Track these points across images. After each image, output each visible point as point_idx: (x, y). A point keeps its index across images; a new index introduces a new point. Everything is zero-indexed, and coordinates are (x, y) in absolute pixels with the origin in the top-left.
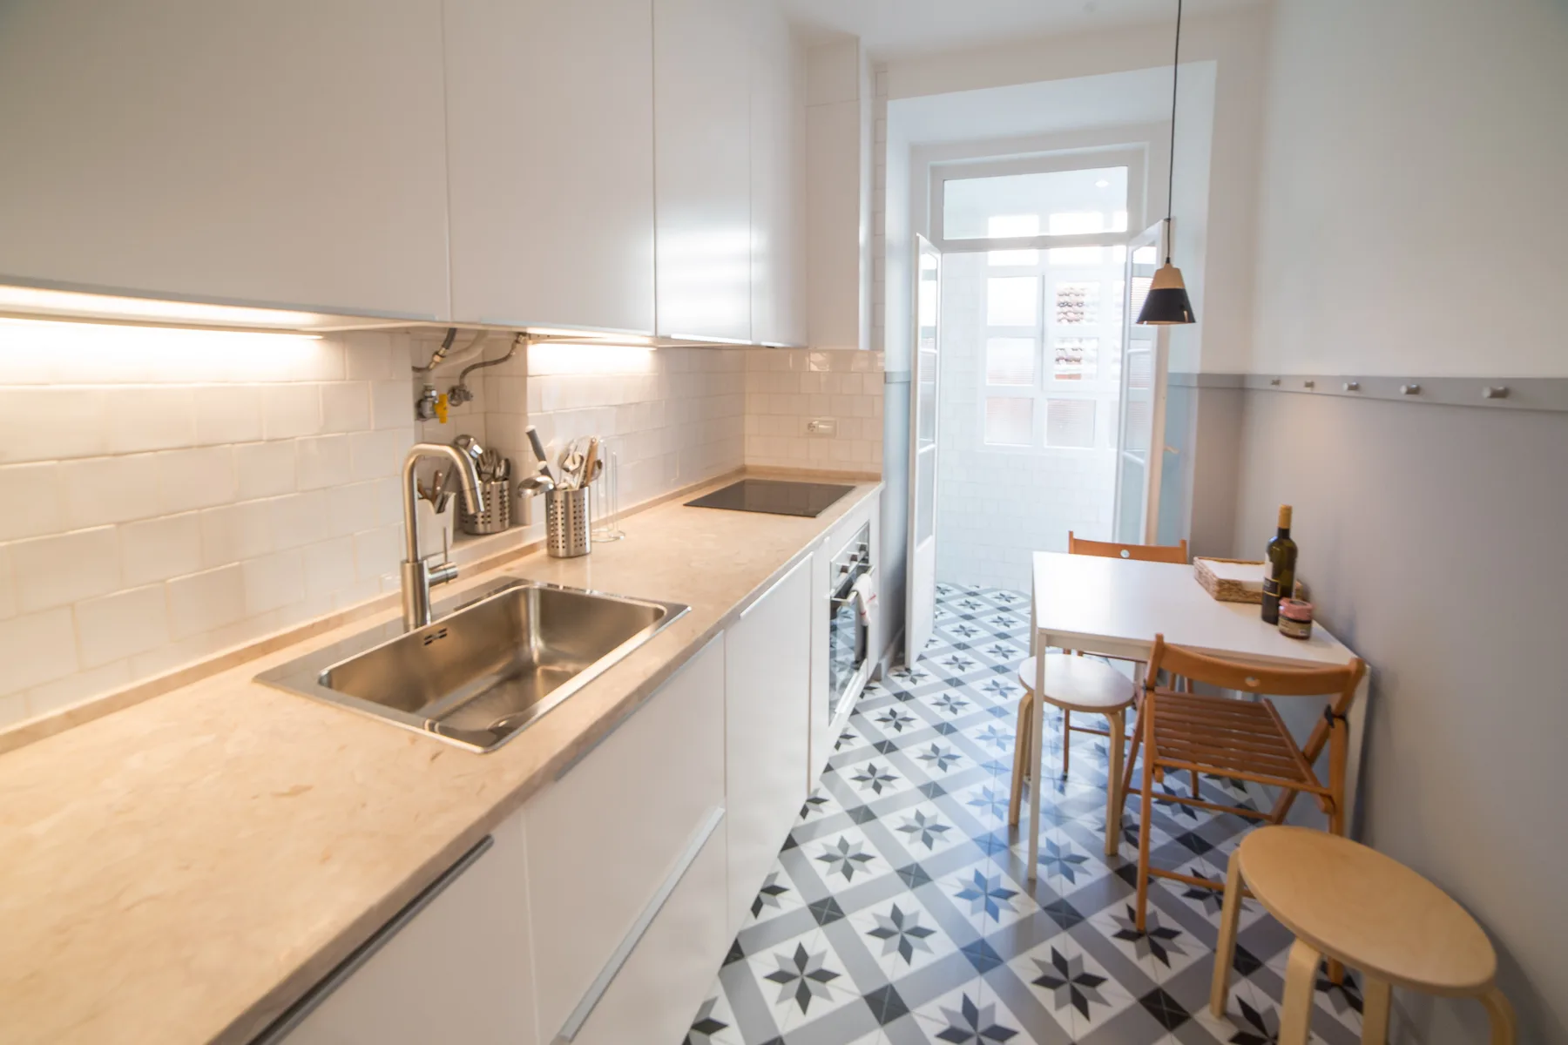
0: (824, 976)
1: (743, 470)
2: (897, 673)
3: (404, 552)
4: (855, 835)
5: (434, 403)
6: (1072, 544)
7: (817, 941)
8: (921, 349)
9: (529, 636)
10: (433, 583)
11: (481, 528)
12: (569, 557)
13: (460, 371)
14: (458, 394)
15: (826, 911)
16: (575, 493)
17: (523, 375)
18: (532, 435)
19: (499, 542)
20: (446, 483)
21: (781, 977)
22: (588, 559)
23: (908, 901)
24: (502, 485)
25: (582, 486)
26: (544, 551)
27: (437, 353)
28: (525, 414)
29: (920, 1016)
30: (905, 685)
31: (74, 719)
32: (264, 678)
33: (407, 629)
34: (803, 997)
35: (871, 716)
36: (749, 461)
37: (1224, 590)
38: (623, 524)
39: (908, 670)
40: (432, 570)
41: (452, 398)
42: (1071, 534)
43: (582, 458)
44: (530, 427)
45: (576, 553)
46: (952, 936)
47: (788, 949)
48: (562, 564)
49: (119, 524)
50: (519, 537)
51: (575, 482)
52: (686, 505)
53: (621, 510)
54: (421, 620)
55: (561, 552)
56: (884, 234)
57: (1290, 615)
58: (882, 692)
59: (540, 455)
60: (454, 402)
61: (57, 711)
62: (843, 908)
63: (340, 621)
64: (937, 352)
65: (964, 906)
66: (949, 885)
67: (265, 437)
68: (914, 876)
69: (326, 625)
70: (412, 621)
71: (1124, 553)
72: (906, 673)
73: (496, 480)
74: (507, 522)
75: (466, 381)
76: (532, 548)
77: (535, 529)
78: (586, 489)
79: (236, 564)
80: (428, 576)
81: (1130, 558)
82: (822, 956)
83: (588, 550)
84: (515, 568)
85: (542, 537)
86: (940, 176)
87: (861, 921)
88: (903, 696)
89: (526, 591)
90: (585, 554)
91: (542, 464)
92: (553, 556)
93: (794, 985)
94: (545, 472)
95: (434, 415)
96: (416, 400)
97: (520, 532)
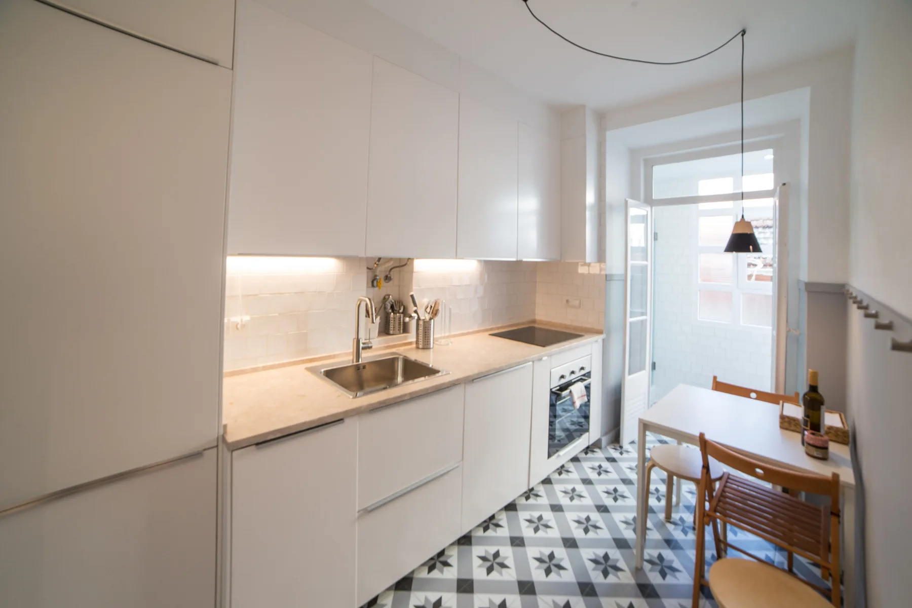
0: (503, 566)
1: (534, 321)
2: (613, 447)
3: (354, 336)
4: (548, 516)
5: (377, 281)
6: (715, 384)
7: (507, 552)
8: (630, 262)
9: (398, 376)
10: (363, 348)
11: (391, 332)
12: (423, 349)
13: (389, 270)
14: (387, 278)
15: (517, 542)
16: (427, 322)
17: (412, 272)
18: (412, 296)
19: (396, 339)
20: (379, 311)
21: (484, 559)
22: (431, 350)
23: (561, 553)
24: (400, 316)
25: (431, 319)
26: (414, 346)
27: (375, 263)
28: (412, 288)
29: (542, 600)
30: (615, 454)
31: (265, 368)
32: (308, 369)
33: (353, 362)
34: (490, 570)
35: (586, 465)
36: (538, 317)
37: (785, 422)
38: (452, 339)
39: (621, 447)
40: (363, 344)
41: (386, 279)
42: (715, 378)
43: (431, 307)
44: (412, 293)
45: (426, 347)
46: (575, 574)
47: (492, 550)
48: (420, 351)
49: (280, 314)
50: (406, 338)
51: (427, 317)
52: (490, 335)
53: (453, 333)
54: (358, 360)
55: (421, 346)
56: (605, 200)
57: (811, 442)
58: (599, 454)
59: (415, 305)
60: (387, 281)
61: (261, 365)
62: (526, 543)
63: (334, 357)
64: (649, 263)
65: (590, 566)
66: (587, 554)
67: (317, 291)
68: (570, 543)
69: (330, 357)
70: (355, 360)
71: (753, 395)
72: (619, 448)
73: (399, 313)
74: (402, 331)
75: (392, 273)
76: (411, 343)
77: (412, 337)
78: (432, 320)
79: (305, 331)
80: (361, 345)
81: (756, 399)
82: (506, 558)
83: (432, 346)
84: (400, 350)
85: (414, 340)
86: (649, 165)
87: (532, 552)
88: (612, 460)
89: (397, 358)
90: (429, 348)
91: (415, 308)
92: (418, 348)
93: (488, 564)
94: (416, 312)
95: (377, 286)
96: (372, 280)
97: (406, 336)
